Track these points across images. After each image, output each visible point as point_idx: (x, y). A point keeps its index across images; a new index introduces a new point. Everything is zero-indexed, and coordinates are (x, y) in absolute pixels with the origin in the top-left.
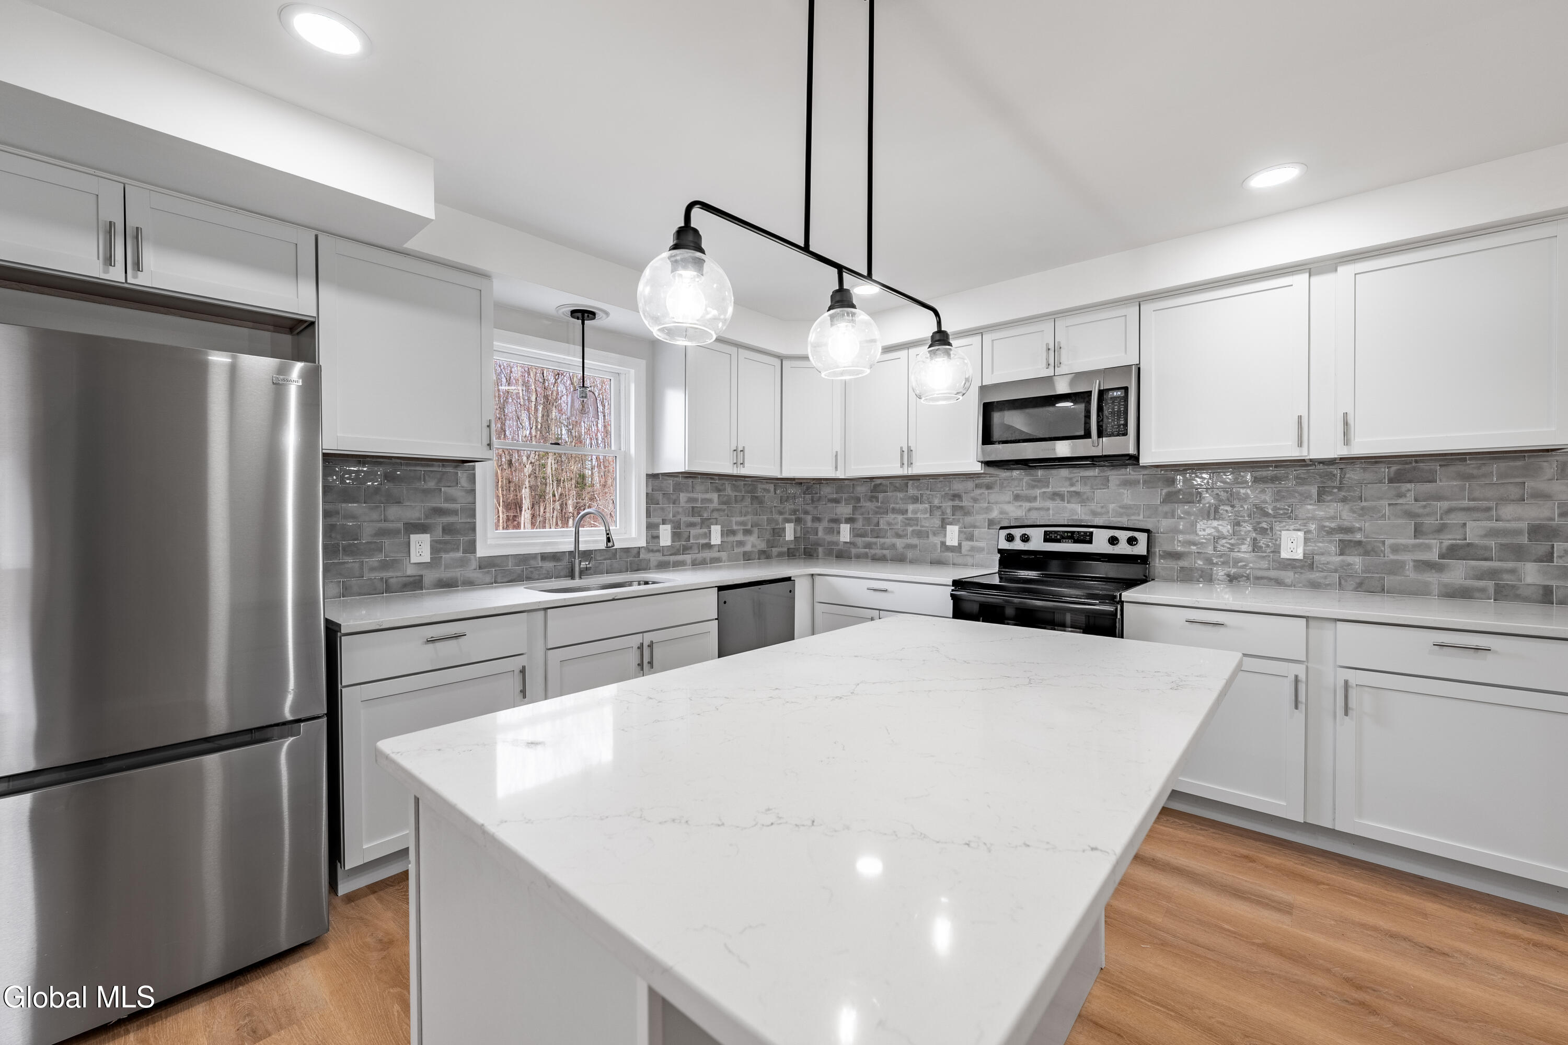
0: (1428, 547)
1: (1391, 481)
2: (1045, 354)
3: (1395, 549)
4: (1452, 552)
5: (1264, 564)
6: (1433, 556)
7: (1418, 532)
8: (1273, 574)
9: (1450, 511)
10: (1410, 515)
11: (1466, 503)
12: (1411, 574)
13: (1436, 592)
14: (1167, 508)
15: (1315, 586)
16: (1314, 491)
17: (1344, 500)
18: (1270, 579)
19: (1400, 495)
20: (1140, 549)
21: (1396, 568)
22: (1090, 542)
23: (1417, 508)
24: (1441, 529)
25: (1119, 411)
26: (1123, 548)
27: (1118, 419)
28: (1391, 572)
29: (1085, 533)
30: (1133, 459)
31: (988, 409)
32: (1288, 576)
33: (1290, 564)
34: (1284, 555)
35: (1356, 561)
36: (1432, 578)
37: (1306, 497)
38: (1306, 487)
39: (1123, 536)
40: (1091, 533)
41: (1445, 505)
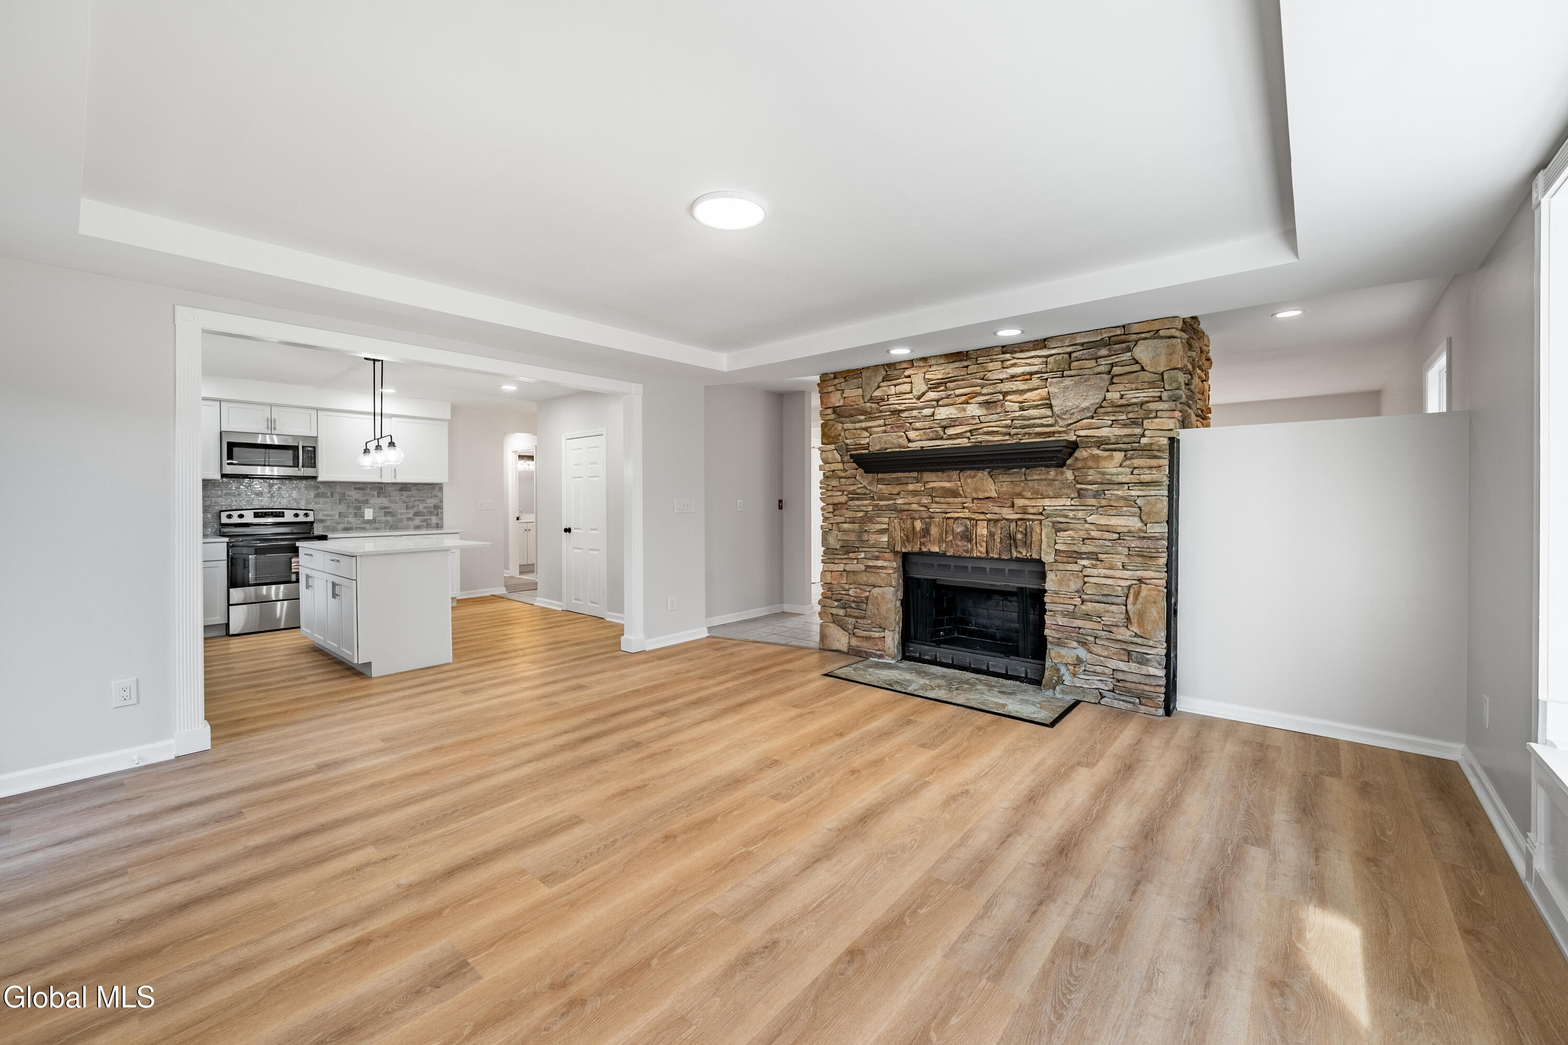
0: (410, 513)
1: (399, 491)
2: (266, 422)
3: (401, 514)
4: (416, 514)
5: (358, 522)
6: (411, 516)
7: (407, 508)
8: (362, 526)
9: (415, 501)
10: (405, 502)
11: (419, 498)
12: (405, 522)
13: (412, 527)
14: (316, 500)
15: (377, 529)
16: (375, 493)
17: (385, 497)
18: (361, 528)
19: (402, 496)
20: (311, 519)
21: (401, 521)
22: (283, 516)
23: (406, 500)
24: (413, 507)
25: (311, 457)
26: (301, 519)
27: (311, 460)
28: (400, 522)
29: (280, 512)
30: (315, 478)
31: (231, 446)
32: (368, 526)
33: (369, 522)
34: (366, 518)
35: (390, 518)
36: (411, 523)
37: (373, 496)
38: (373, 492)
39: (301, 513)
40: (283, 513)
41: (413, 499)
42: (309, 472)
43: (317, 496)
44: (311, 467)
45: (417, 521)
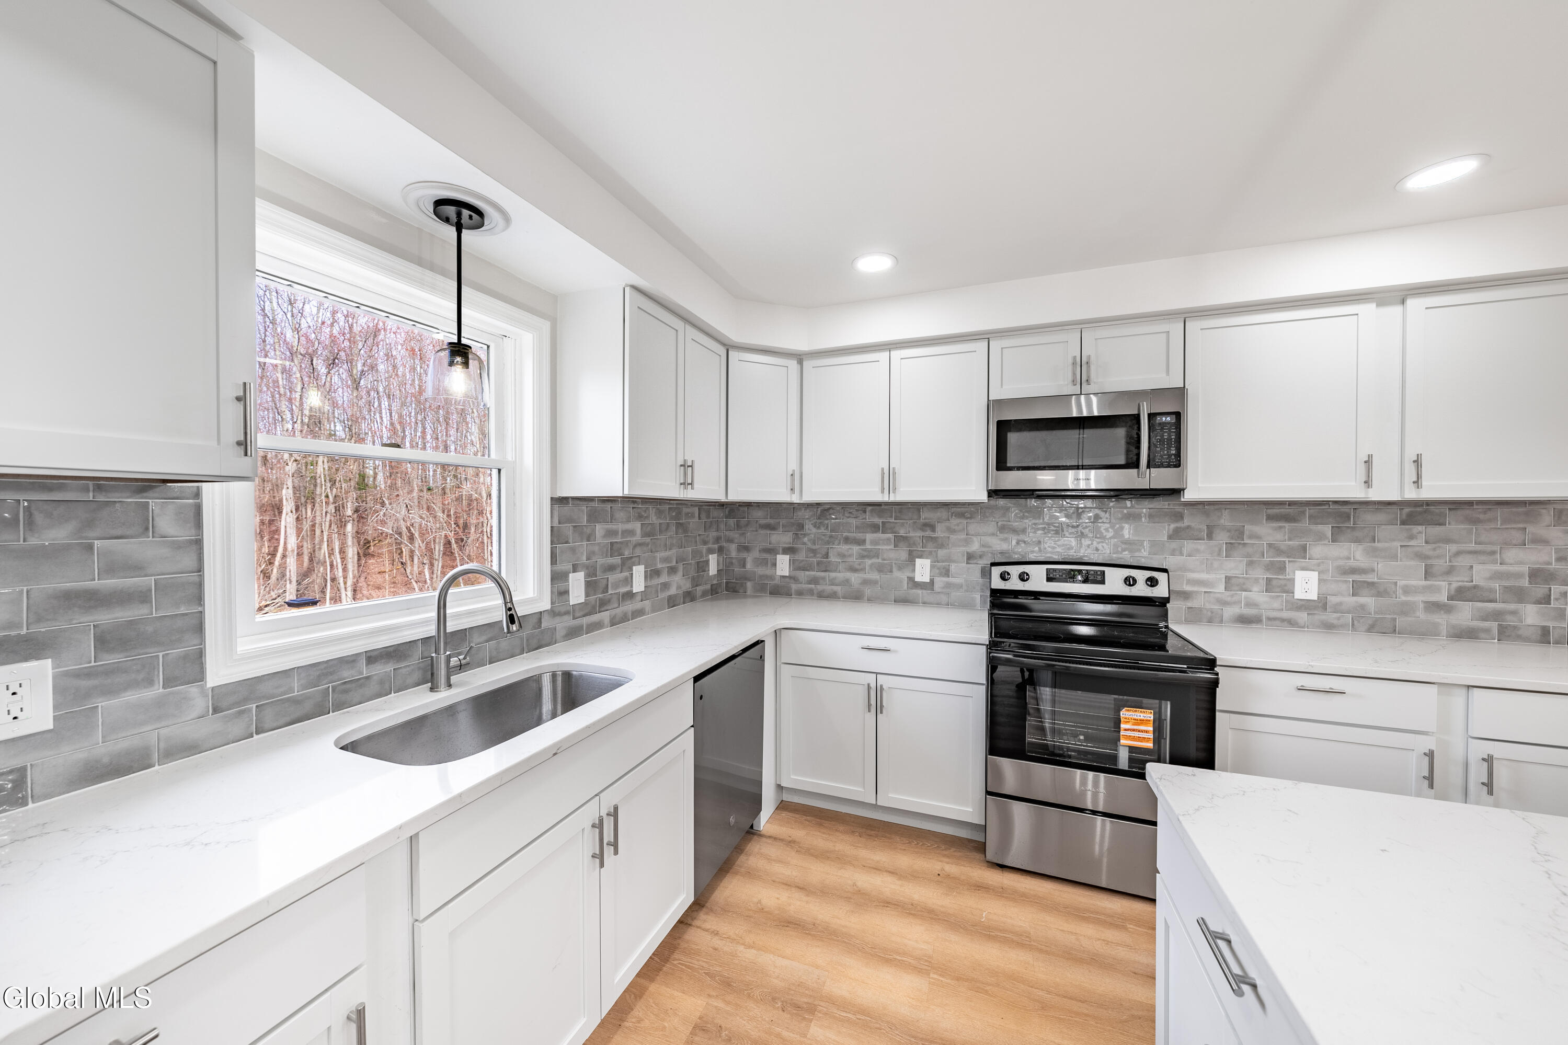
0: (1438, 590)
1: (1403, 523)
2: (1070, 368)
3: (1407, 590)
4: (1460, 594)
5: (1276, 605)
6: (1443, 598)
7: (1428, 574)
8: (1286, 615)
9: (1458, 553)
10: (1420, 556)
11: (1472, 546)
12: (1421, 615)
13: (1444, 632)
14: (1174, 544)
15: (1329, 627)
16: (1327, 530)
17: (1357, 541)
18: (1283, 620)
19: (1411, 537)
20: (1160, 591)
21: (1406, 609)
22: (1102, 582)
23: (1427, 549)
24: (1450, 571)
25: (1169, 439)
26: (1141, 590)
27: (1169, 449)
28: (1404, 613)
29: (1096, 572)
30: (1176, 492)
31: (1003, 427)
32: (1302, 617)
33: (1305, 605)
34: (1299, 594)
35: (1368, 601)
36: (1441, 619)
37: (1320, 537)
38: (1320, 527)
39: (1141, 576)
40: (1103, 572)
41: (1454, 548)
42: (1161, 478)
43: (1175, 535)
44: (1169, 466)
45: (1465, 614)
